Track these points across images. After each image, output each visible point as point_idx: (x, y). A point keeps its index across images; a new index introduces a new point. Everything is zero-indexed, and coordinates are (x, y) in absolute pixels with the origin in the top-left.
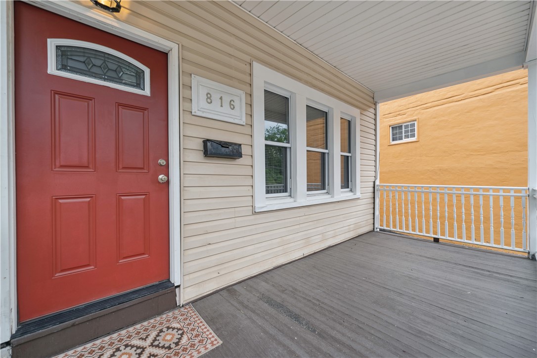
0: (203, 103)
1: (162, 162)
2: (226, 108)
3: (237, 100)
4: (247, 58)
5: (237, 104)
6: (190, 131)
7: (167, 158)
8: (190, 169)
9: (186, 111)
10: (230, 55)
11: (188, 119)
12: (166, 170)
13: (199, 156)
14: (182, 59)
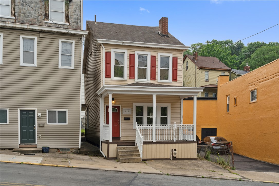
0: (124, 112)
1: (119, 121)
2: (128, 112)
3: (130, 110)
4: (132, 102)
5: (130, 111)
6: (122, 116)
7: (119, 120)
8: (122, 122)
9: (122, 112)
10: (129, 103)
11: (122, 115)
12: (119, 122)
13: (124, 120)
14: (121, 107)
